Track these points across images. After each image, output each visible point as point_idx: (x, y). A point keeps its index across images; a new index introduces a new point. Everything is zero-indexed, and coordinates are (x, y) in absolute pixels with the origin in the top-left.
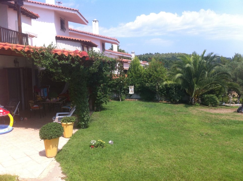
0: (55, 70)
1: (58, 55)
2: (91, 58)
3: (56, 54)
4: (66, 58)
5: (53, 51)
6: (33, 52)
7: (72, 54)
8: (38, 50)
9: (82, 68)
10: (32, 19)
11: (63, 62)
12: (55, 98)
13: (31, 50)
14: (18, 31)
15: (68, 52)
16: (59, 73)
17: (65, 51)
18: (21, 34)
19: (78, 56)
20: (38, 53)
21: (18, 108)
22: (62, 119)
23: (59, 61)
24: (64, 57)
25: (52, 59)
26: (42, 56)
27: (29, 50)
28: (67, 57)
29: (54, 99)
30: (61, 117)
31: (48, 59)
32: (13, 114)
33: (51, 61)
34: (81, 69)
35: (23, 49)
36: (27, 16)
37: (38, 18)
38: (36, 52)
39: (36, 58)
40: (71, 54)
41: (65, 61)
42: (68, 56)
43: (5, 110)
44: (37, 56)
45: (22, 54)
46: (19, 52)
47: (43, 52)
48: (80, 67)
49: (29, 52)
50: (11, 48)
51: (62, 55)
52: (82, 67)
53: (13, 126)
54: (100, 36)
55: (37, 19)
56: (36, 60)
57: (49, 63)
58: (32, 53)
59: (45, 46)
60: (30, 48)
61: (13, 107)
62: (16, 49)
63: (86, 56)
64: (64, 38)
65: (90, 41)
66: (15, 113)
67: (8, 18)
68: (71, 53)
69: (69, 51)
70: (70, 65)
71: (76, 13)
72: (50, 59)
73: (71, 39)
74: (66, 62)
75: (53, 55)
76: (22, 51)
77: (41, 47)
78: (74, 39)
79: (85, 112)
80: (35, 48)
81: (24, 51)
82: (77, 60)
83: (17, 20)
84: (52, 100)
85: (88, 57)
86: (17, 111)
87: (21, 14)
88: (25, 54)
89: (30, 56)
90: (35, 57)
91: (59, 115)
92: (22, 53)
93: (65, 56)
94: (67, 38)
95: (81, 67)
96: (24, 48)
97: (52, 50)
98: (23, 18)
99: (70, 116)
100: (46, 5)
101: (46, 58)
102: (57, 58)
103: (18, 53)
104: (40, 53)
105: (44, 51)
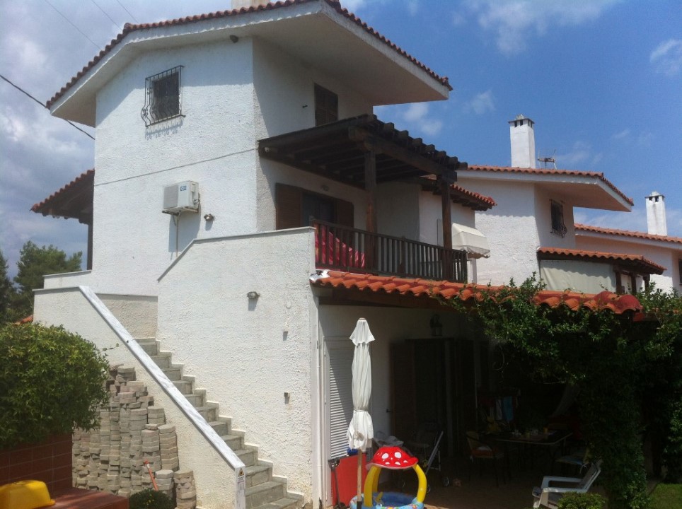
0: (542, 349)
1: (550, 309)
2: (651, 315)
3: (545, 305)
4: (573, 315)
5: (537, 297)
6: (482, 300)
7: (591, 304)
8: (496, 296)
9: (621, 345)
10: (476, 211)
11: (564, 326)
12: (537, 430)
13: (478, 295)
14: (442, 244)
15: (578, 298)
16: (553, 358)
17: (569, 295)
18: (450, 252)
19: (609, 310)
20: (494, 305)
21: (439, 449)
22: (562, 500)
23: (553, 325)
24: (569, 313)
25: (533, 320)
26: (505, 313)
27: (472, 295)
28: (575, 312)
29: (535, 432)
30: (557, 491)
31: (521, 320)
32: (425, 466)
33: (532, 325)
34: (618, 348)
35: (458, 293)
36: (464, 205)
37: (491, 208)
38: (489, 301)
39: (490, 318)
40: (587, 304)
41: (571, 324)
42: (580, 309)
43: (407, 452)
44: (492, 311)
45: (455, 308)
46: (446, 301)
47: (510, 300)
48: (617, 342)
49: (471, 300)
50: (427, 291)
51: (562, 307)
52: (622, 341)
53: (425, 502)
54: (672, 241)
55: (488, 210)
56: (491, 322)
57: (524, 332)
58: (480, 303)
59: (514, 285)
60: (473, 289)
61: (425, 446)
62: (440, 295)
63: (635, 310)
64: (563, 253)
65: (640, 259)
66: (429, 462)
67: (421, 216)
68: (587, 300)
69: (581, 296)
70: (585, 334)
71: (596, 182)
72: (527, 319)
73: (582, 254)
74: (574, 326)
75: (536, 308)
76: (455, 300)
77: (504, 286)
78: (591, 253)
79: (630, 482)
80: (488, 291)
81: (458, 299)
82: (605, 323)
83: (441, 218)
84: (528, 434)
85: (641, 312)
86: (436, 458)
87: (451, 201)
88: (461, 306)
89: (476, 311)
90: (486, 314)
91: (552, 484)
92: (455, 303)
93: (570, 310)
94: (571, 254)
95: (619, 343)
96: (461, 290)
97: (532, 295)
98: (455, 211)
99: (584, 491)
100: (513, 171)
101: (517, 316)
102: (548, 316)
103: (445, 303)
104: (502, 304)
105: (513, 299)
